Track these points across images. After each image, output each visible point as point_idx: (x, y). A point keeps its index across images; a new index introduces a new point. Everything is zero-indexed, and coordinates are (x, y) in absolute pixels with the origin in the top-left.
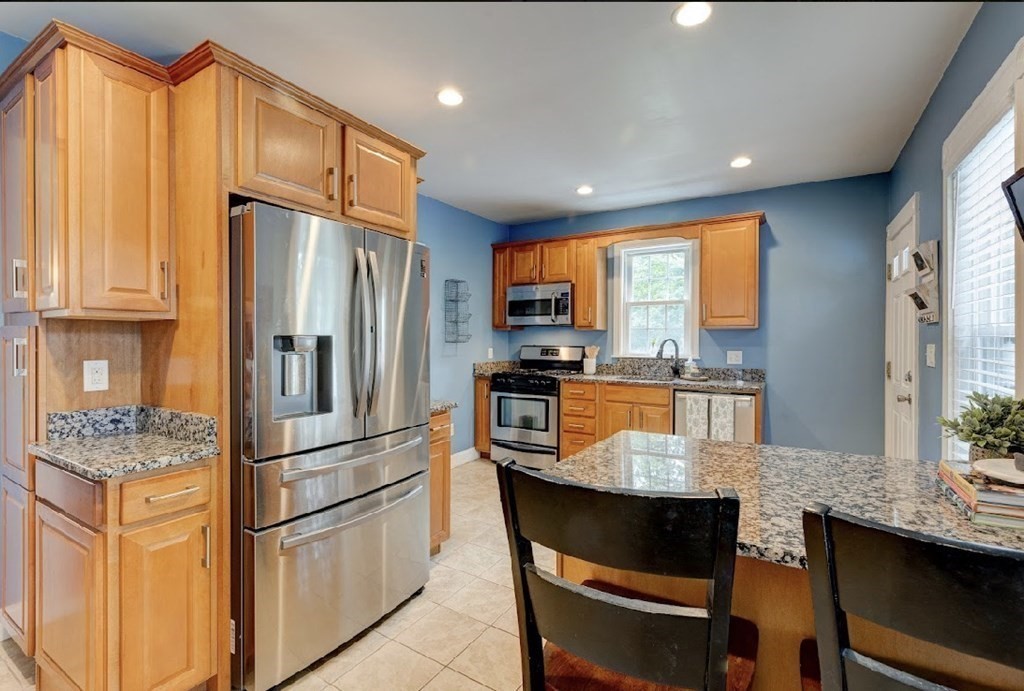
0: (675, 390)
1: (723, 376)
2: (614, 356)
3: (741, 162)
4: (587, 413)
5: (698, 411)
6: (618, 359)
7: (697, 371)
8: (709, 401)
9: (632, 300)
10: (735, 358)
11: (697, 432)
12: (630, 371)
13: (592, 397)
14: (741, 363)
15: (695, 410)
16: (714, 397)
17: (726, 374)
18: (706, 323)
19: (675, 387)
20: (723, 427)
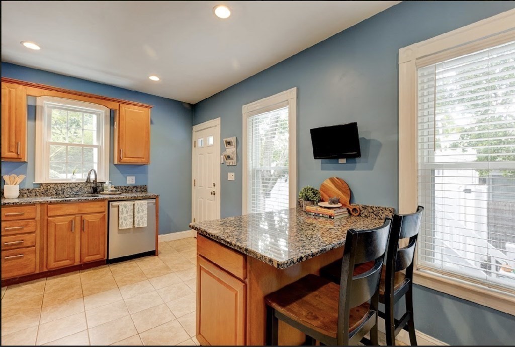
0: (109, 202)
1: (125, 191)
2: (37, 182)
3: (154, 78)
4: (26, 230)
5: (127, 212)
6: (41, 184)
7: (115, 189)
8: (134, 205)
9: (51, 141)
10: (131, 181)
11: (126, 224)
12: (54, 193)
13: (32, 216)
14: (134, 183)
15: (125, 212)
16: (136, 202)
17: (127, 189)
18: (122, 161)
19: (109, 200)
20: (142, 218)
